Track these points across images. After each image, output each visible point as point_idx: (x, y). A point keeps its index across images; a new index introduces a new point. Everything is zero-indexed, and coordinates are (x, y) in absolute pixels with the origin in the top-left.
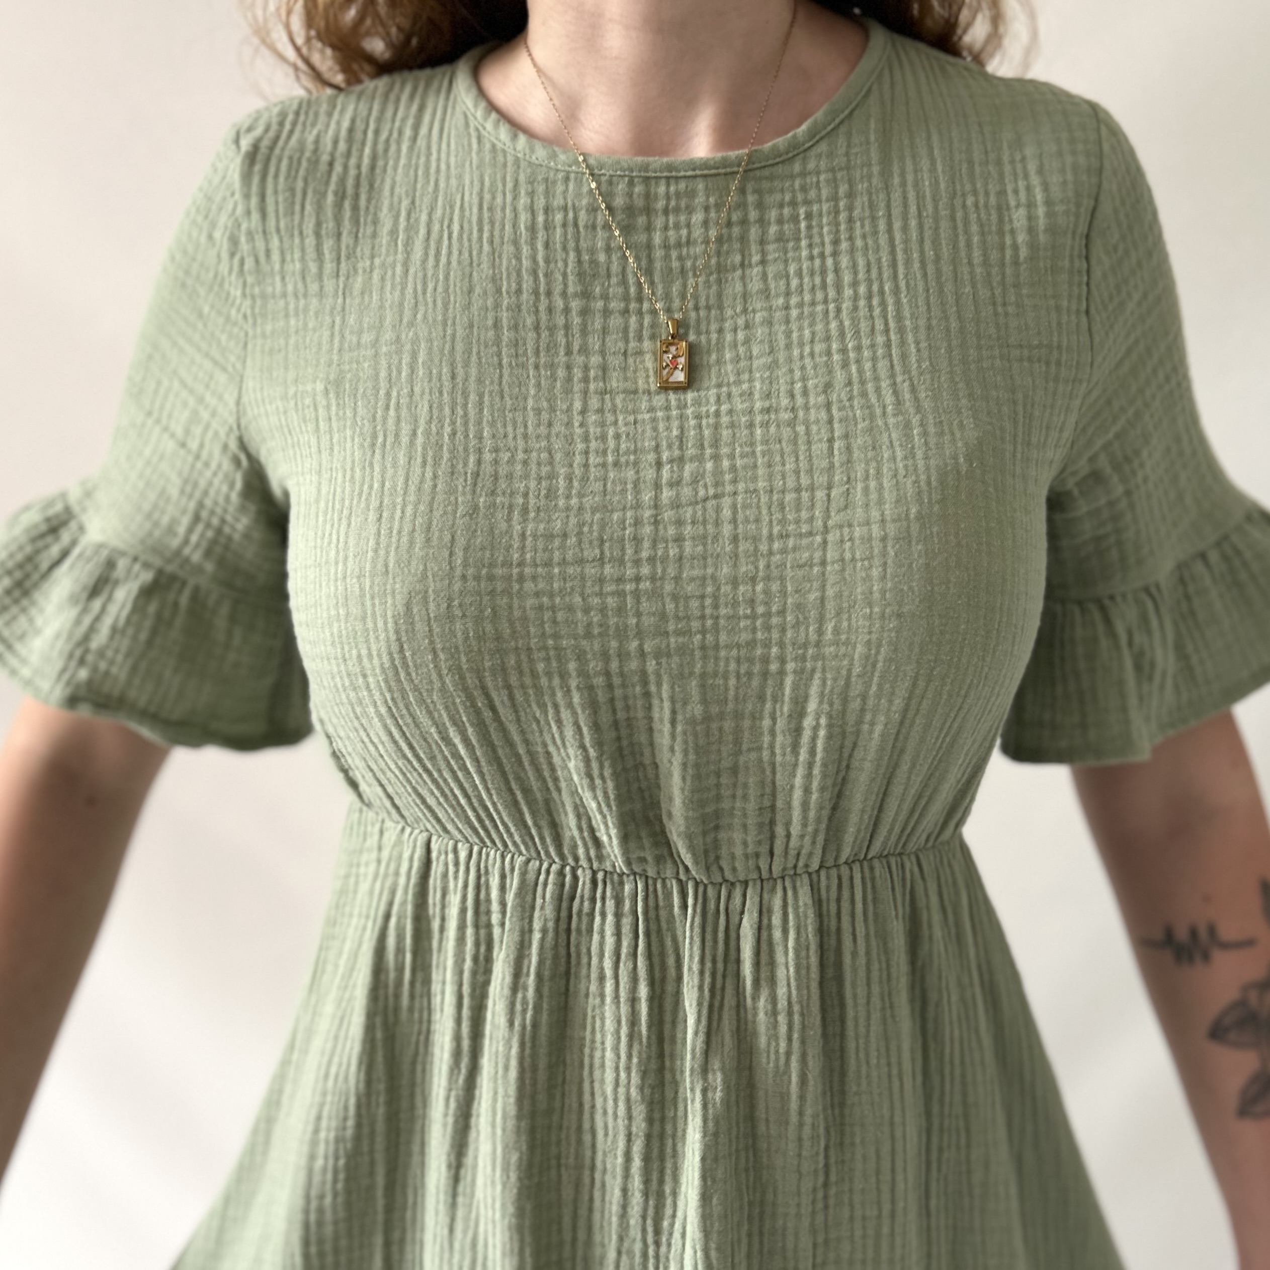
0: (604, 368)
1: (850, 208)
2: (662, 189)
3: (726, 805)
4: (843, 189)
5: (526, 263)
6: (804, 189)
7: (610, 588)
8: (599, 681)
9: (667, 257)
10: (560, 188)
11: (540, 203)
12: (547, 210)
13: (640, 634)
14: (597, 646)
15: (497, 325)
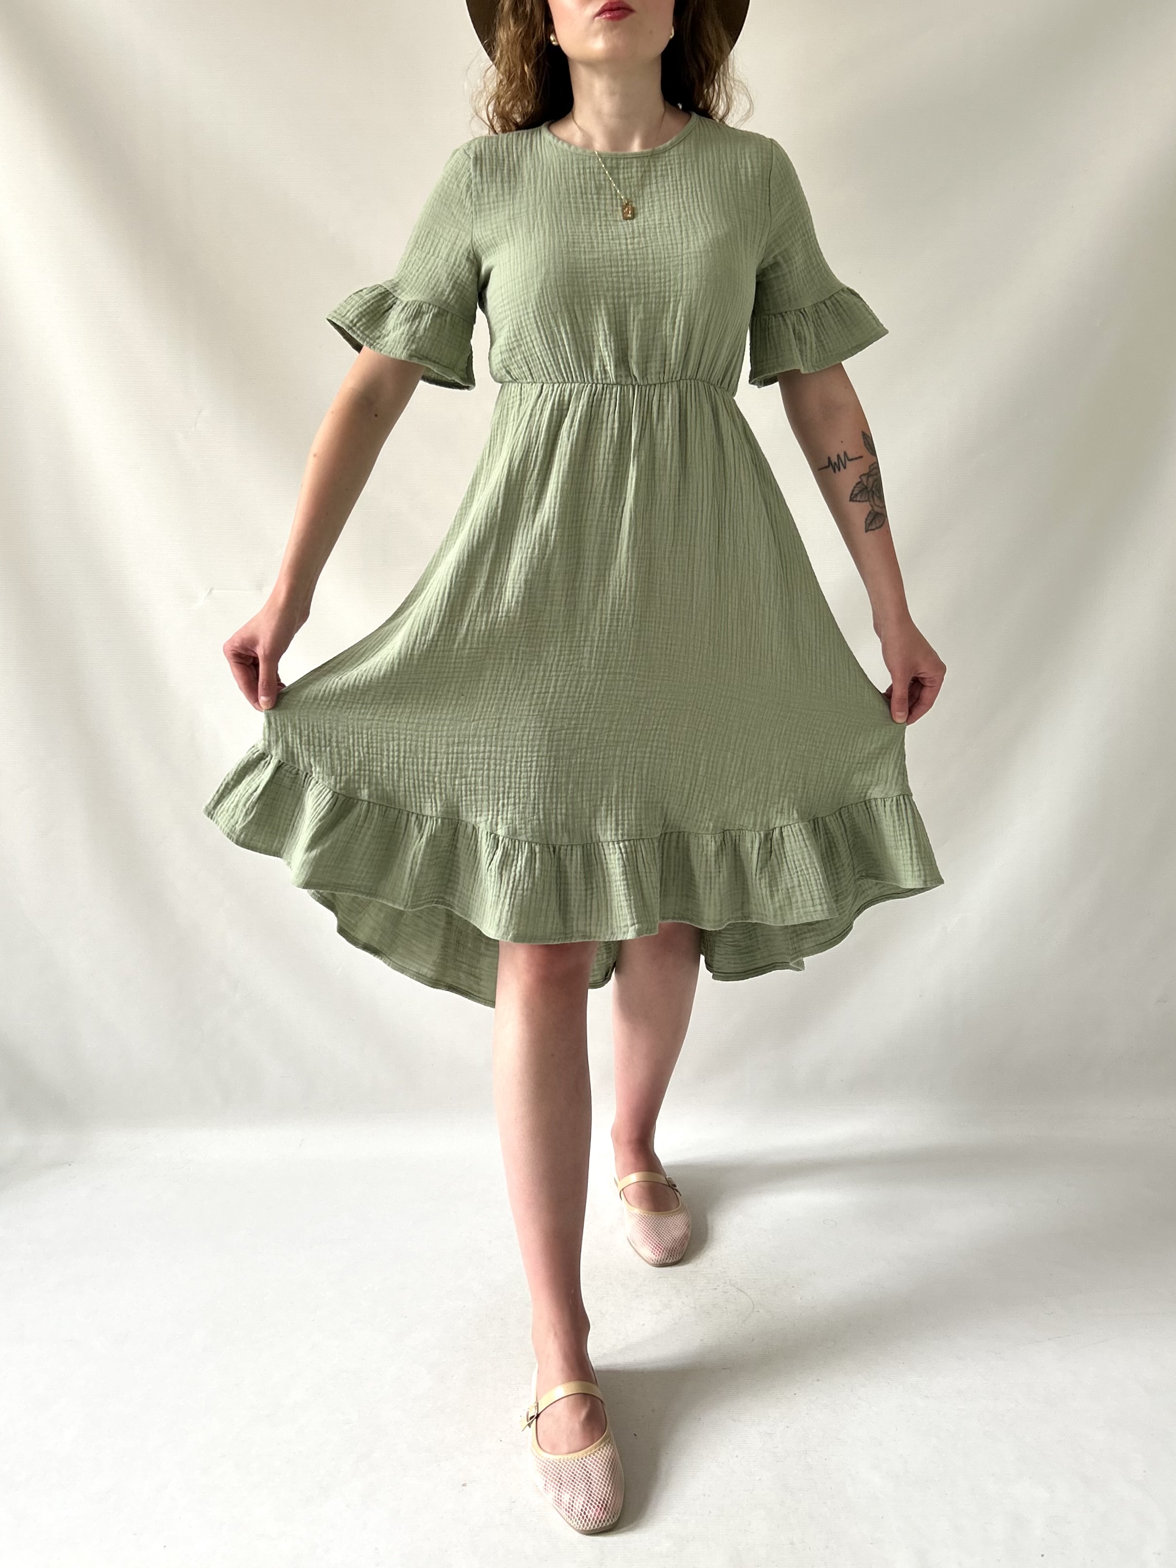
0: (606, 215)
1: (685, 166)
2: (622, 161)
3: (650, 352)
4: (682, 161)
5: (578, 185)
6: (669, 161)
7: (614, 275)
8: (611, 306)
9: (625, 182)
10: (587, 162)
11: (581, 166)
12: (584, 168)
13: (624, 289)
14: (611, 293)
15: (569, 202)
